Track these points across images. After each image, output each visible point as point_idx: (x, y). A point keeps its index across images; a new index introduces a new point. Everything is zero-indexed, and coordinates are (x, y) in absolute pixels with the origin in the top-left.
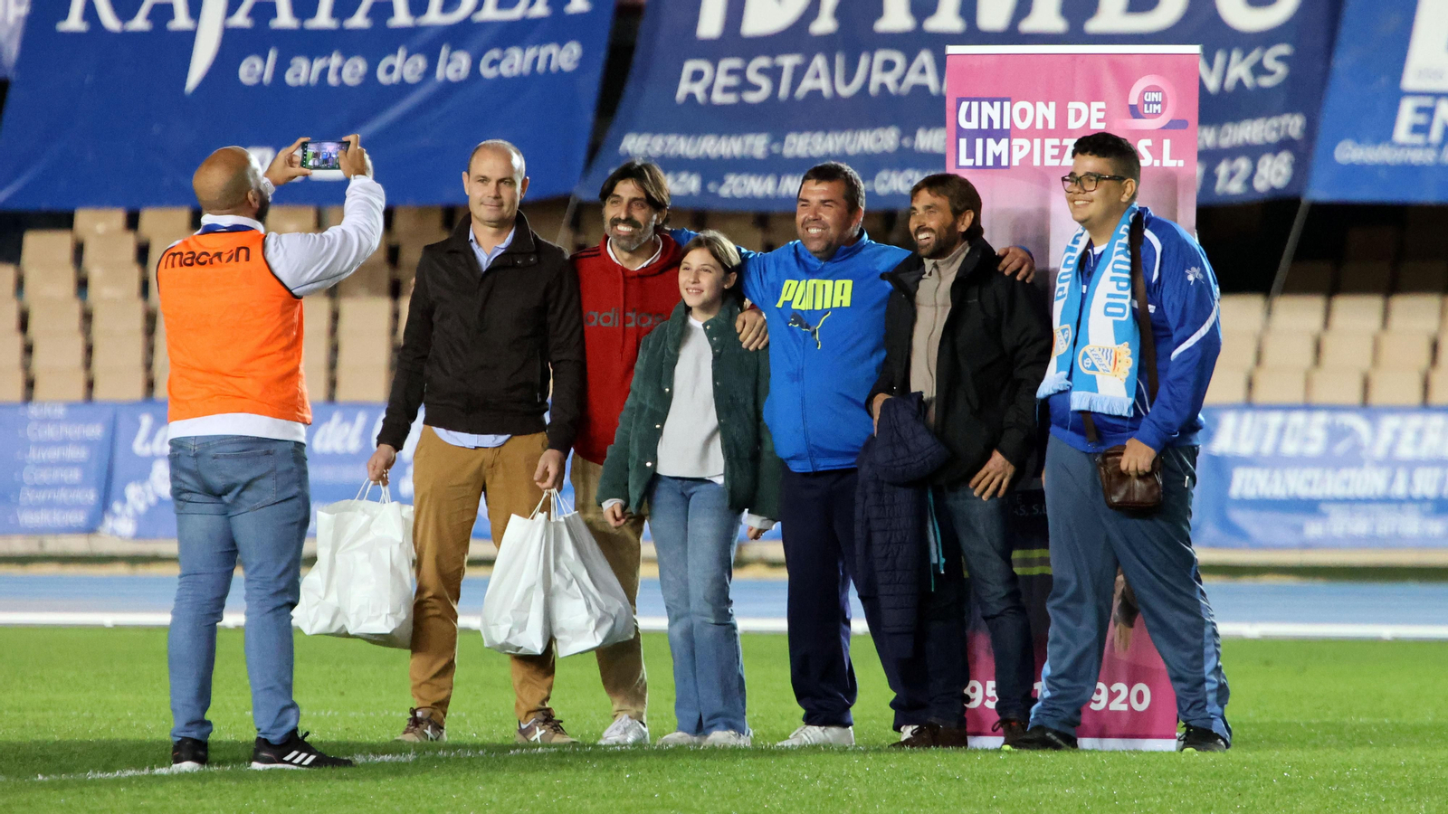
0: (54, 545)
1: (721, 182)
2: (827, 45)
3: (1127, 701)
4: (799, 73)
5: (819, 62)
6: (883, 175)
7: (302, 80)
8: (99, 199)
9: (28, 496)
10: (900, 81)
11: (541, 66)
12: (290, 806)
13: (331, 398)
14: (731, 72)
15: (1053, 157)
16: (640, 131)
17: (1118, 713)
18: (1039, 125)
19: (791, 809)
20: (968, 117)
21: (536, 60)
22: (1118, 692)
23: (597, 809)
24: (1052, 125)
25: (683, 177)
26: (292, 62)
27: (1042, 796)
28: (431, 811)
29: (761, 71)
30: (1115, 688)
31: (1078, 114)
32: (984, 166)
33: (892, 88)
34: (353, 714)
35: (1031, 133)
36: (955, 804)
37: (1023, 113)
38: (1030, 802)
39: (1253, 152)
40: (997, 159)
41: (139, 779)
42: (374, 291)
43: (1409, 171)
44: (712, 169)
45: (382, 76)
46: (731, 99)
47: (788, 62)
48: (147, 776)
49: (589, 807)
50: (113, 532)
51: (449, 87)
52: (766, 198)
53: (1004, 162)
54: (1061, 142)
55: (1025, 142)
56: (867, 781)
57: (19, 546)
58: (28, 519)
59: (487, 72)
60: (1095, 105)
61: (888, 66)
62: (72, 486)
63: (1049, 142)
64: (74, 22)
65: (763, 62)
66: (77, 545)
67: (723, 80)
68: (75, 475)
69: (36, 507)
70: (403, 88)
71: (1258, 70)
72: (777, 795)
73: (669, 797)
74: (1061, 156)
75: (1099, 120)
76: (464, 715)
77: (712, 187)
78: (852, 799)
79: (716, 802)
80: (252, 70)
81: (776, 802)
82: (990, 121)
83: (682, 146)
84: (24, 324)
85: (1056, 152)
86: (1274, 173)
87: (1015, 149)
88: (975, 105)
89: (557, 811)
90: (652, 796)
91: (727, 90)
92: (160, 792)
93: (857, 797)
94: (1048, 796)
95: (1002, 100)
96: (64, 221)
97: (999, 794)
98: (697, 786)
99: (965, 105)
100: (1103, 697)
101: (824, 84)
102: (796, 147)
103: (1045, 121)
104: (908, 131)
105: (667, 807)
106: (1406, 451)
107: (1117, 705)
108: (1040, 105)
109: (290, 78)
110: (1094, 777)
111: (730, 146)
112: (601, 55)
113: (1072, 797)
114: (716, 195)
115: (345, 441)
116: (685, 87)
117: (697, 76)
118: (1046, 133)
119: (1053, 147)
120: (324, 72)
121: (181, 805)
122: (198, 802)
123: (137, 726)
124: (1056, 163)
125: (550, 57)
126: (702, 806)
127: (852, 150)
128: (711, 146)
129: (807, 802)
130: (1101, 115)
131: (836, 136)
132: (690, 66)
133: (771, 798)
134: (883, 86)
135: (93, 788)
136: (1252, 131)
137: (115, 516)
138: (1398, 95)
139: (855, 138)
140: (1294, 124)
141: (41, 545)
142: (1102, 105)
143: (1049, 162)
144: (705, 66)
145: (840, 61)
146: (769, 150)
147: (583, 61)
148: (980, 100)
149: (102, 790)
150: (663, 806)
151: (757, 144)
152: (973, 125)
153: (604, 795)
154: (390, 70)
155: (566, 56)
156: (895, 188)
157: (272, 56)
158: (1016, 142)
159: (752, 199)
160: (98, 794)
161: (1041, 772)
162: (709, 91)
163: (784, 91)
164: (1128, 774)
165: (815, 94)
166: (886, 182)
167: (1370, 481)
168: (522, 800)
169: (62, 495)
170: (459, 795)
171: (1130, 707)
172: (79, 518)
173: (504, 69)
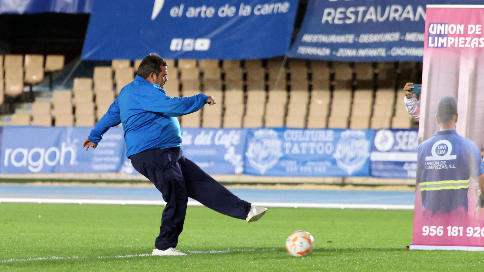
0: (105, 176)
1: (337, 51)
2: (375, 3)
3: (480, 233)
4: (365, 13)
5: (372, 9)
6: (394, 49)
7: (192, 16)
8: (121, 56)
9: (96, 159)
10: (400, 16)
11: (275, 11)
12: (186, 268)
13: (201, 126)
14: (341, 13)
15: (462, 44)
16: (310, 33)
17: (476, 238)
18: (458, 33)
19: (361, 270)
20: (433, 30)
21: (273, 9)
22: (477, 230)
23: (293, 270)
24: (462, 33)
25: (324, 49)
26: (188, 9)
27: (449, 267)
28: (235, 271)
29: (352, 12)
30: (475, 229)
31: (472, 29)
32: (438, 47)
33: (397, 18)
34: (208, 236)
35: (455, 35)
36: (418, 269)
37: (452, 28)
38: (445, 269)
40: (442, 44)
41: (133, 258)
42: (216, 89)
44: (335, 47)
45: (220, 14)
46: (341, 22)
47: (361, 9)
48: (136, 257)
49: (290, 269)
50: (125, 172)
51: (244, 18)
52: (353, 57)
53: (445, 45)
54: (465, 38)
55: (453, 39)
56: (388, 261)
57: (92, 176)
58: (96, 167)
59: (257, 13)
60: (478, 26)
61: (396, 11)
62: (111, 156)
63: (461, 39)
65: (352, 9)
66: (113, 176)
67: (338, 16)
68: (112, 152)
69: (98, 163)
70: (227, 18)
72: (356, 266)
73: (318, 266)
74: (465, 43)
75: (479, 31)
76: (246, 237)
77: (334, 53)
78: (382, 267)
79: (335, 268)
80: (175, 12)
81: (356, 268)
82: (441, 31)
83: (324, 39)
84: (94, 99)
85: (463, 42)
87: (449, 41)
88: (435, 25)
89: (279, 271)
90: (312, 266)
91: (340, 19)
92: (141, 263)
93: (384, 267)
94: (451, 267)
95: (445, 24)
96: (108, 64)
97: (434, 266)
98: (328, 262)
99: (432, 25)
100: (472, 232)
101: (373, 17)
102: (364, 39)
103: (460, 31)
104: (403, 34)
105: (318, 270)
107: (476, 235)
108: (458, 26)
109: (188, 15)
110: (467, 260)
111: (341, 39)
112: (296, 7)
113: (460, 267)
114: (335, 56)
115: (206, 141)
116: (325, 18)
117: (329, 14)
118: (460, 35)
119: (462, 40)
120: (200, 13)
121: (148, 267)
122: (154, 267)
123: (133, 240)
124: (463, 46)
125: (278, 8)
126: (330, 269)
127: (383, 40)
128: (334, 39)
129: (366, 269)
130: (480, 29)
131: (378, 35)
132: (327, 11)
133: (354, 266)
134: (394, 18)
135: (117, 261)
137: (126, 166)
139: (384, 36)
141: (100, 176)
142: (480, 26)
143: (461, 46)
144: (332, 11)
145: (379, 9)
146: (354, 41)
147: (290, 9)
148: (437, 24)
149: (121, 262)
150: (316, 269)
151: (350, 38)
152: (434, 32)
153: (295, 265)
154: (223, 12)
155: (284, 7)
156: (398, 54)
157: (182, 7)
158: (449, 38)
159: (347, 57)
160: (119, 263)
161: (449, 259)
162: (333, 19)
163: (359, 19)
164: (480, 260)
165: (370, 21)
166: (395, 52)
168: (266, 266)
169: (107, 159)
170: (245, 265)
171: (481, 235)
172: (113, 167)
173: (263, 12)
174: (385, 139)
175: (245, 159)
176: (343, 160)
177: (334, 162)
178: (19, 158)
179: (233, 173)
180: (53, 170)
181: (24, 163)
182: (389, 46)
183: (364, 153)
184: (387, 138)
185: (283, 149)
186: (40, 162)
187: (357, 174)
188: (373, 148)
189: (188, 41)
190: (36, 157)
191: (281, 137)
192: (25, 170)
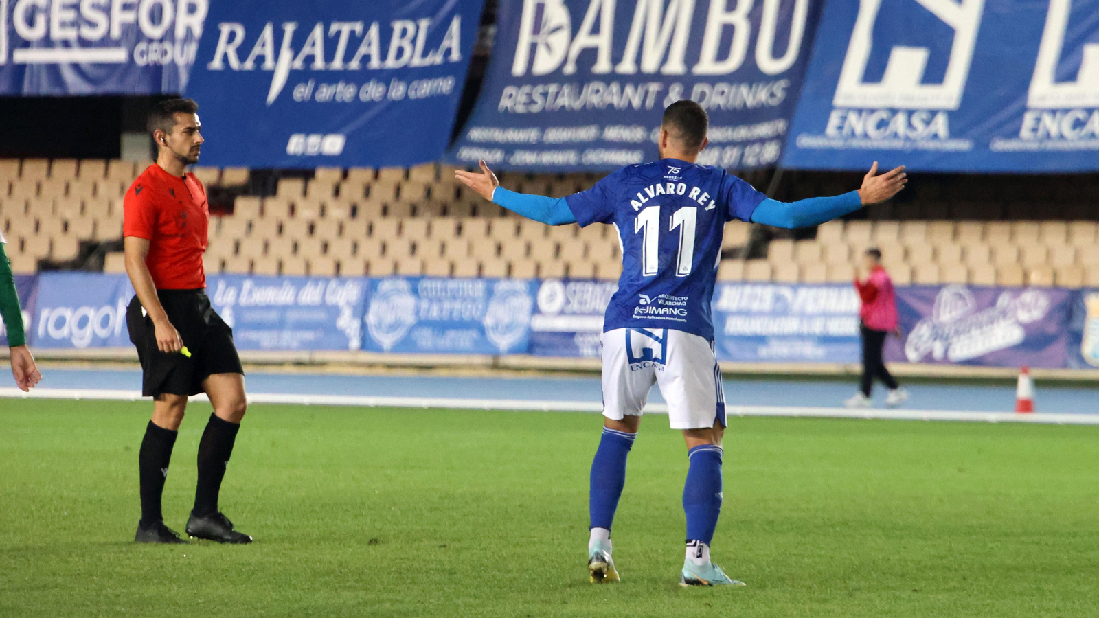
1: (511, 155)
2: (569, 79)
4: (556, 95)
5: (565, 89)
6: (588, 153)
7: (323, 98)
10: (601, 100)
14: (525, 94)
25: (494, 153)
26: (320, 88)
29: (539, 94)
33: (596, 104)
39: (762, 141)
43: (831, 152)
44: (510, 148)
46: (524, 109)
47: (553, 88)
51: (395, 104)
52: (532, 165)
59: (411, 94)
61: (596, 91)
64: (216, 64)
65: (540, 89)
67: (521, 99)
70: (372, 103)
71: (772, 95)
77: (508, 159)
80: (301, 92)
86: (770, 153)
91: (523, 104)
101: (566, 102)
102: (550, 136)
104: (602, 128)
106: (810, 308)
109: (318, 97)
111: (520, 136)
112: (461, 85)
114: (509, 163)
115: (314, 297)
116: (503, 103)
117: (510, 96)
120: (335, 93)
125: (439, 86)
128: (511, 135)
132: (506, 91)
134: (593, 103)
136: (764, 130)
138: (830, 108)
139: (577, 131)
140: (780, 125)
144: (514, 91)
146: (538, 139)
147: (455, 88)
151: (531, 135)
155: (445, 85)
157: (311, 84)
159: (525, 165)
162: (515, 105)
163: (548, 106)
165: (562, 108)
167: (791, 325)
173: (419, 94)
174: (552, 297)
175: (364, 326)
176: (496, 328)
177: (482, 330)
178: (60, 323)
179: (345, 347)
180: (104, 343)
181: (65, 332)
182: (581, 147)
183: (523, 317)
184: (555, 293)
185: (417, 312)
186: (88, 331)
187: (514, 351)
188: (535, 310)
189: (314, 140)
190: (83, 322)
191: (415, 291)
192: (66, 343)
